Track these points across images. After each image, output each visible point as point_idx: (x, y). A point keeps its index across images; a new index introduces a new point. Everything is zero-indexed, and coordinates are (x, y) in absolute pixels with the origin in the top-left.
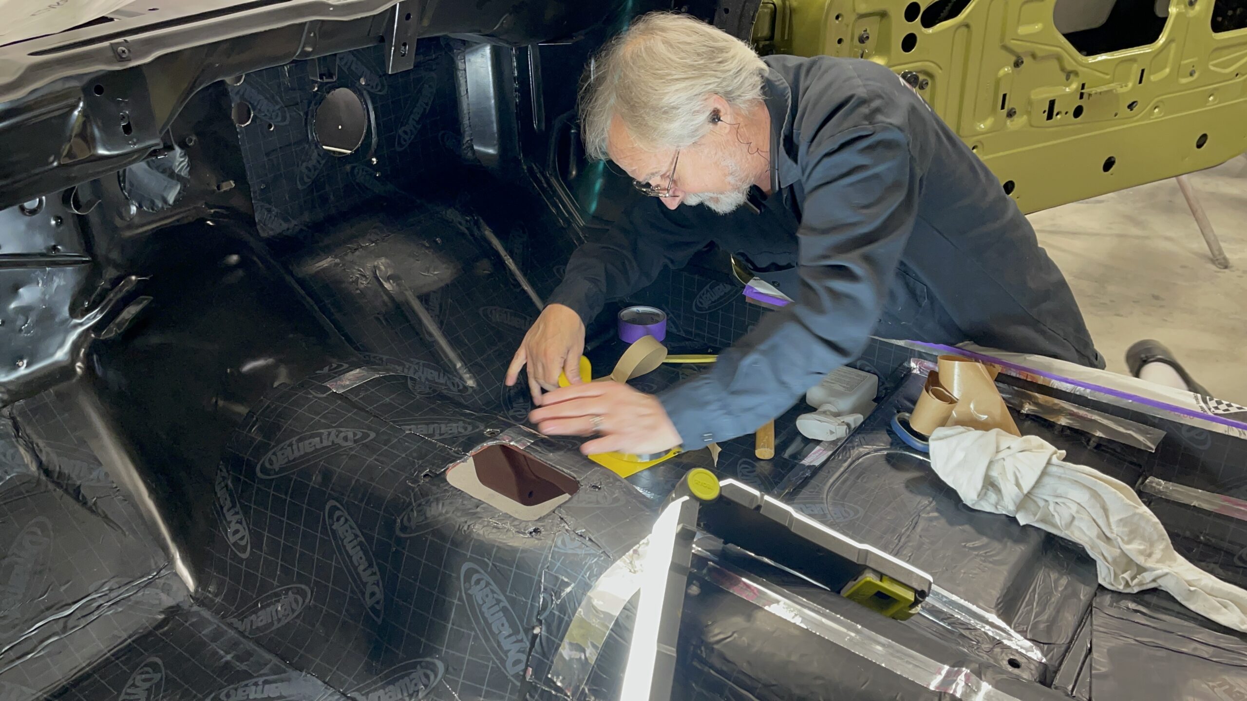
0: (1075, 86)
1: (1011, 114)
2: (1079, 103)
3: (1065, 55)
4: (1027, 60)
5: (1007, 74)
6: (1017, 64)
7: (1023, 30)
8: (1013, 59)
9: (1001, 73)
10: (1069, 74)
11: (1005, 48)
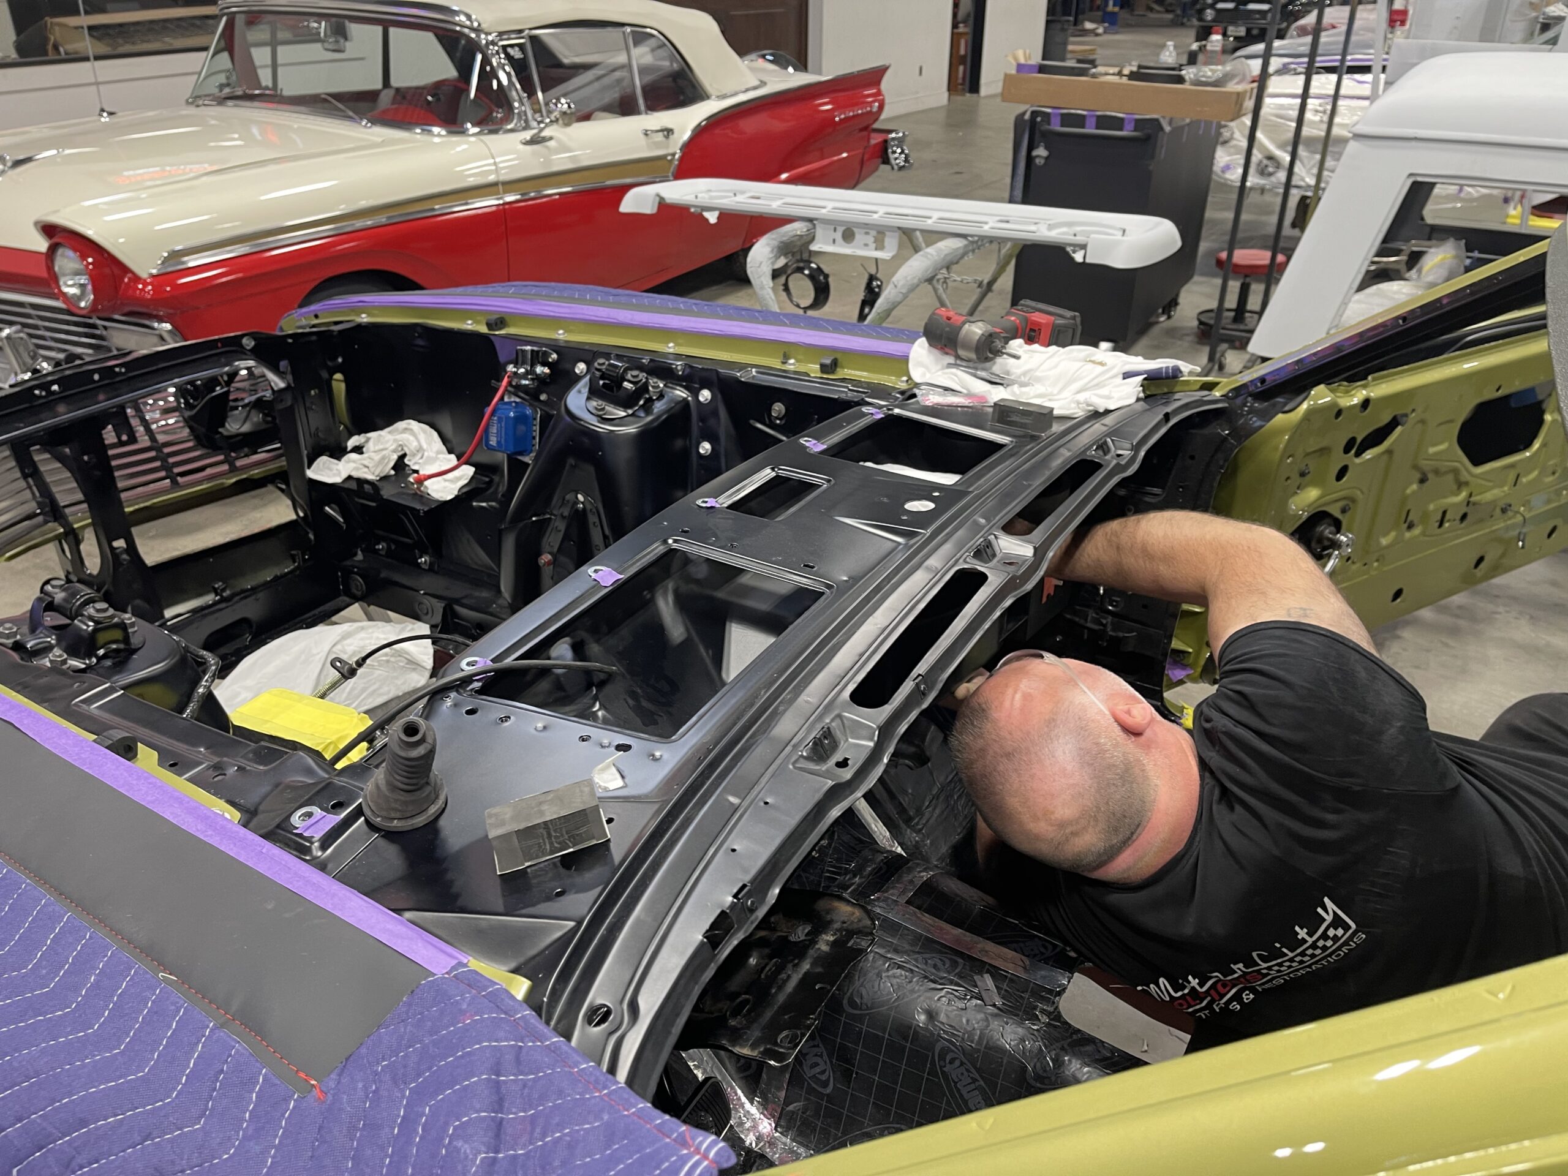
0: (1464, 494)
1: (1410, 527)
2: (1464, 510)
3: (1463, 469)
4: (1430, 476)
5: (1414, 492)
6: (1423, 481)
7: (1432, 450)
8: (1418, 476)
9: (1408, 491)
10: (1461, 485)
11: (1416, 467)
